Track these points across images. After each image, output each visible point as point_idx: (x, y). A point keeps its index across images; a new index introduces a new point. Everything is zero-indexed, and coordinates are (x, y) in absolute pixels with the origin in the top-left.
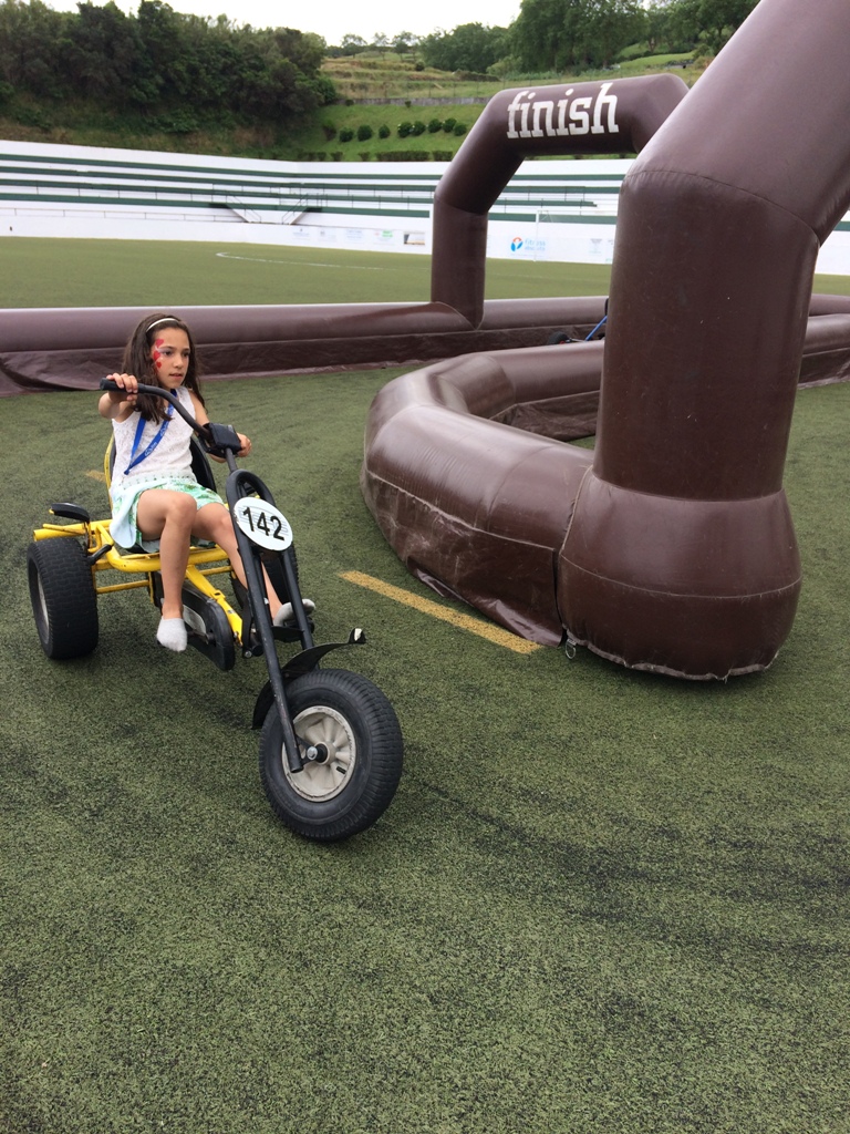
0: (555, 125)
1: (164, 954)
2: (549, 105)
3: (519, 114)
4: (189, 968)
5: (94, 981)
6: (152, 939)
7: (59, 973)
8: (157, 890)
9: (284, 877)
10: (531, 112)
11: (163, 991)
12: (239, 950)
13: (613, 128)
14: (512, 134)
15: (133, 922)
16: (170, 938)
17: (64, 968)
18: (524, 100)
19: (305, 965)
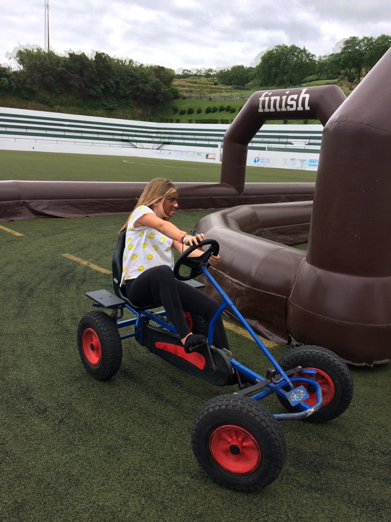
0: (280, 106)
1: (93, 498)
2: (278, 98)
3: (264, 101)
4: (106, 506)
5: (57, 511)
6: (87, 490)
7: (40, 506)
8: (90, 463)
9: (154, 459)
10: (270, 101)
11: (92, 518)
12: (131, 498)
13: (307, 108)
14: (261, 110)
15: (78, 480)
16: (96, 490)
17: (42, 503)
18: (266, 96)
19: (165, 508)
